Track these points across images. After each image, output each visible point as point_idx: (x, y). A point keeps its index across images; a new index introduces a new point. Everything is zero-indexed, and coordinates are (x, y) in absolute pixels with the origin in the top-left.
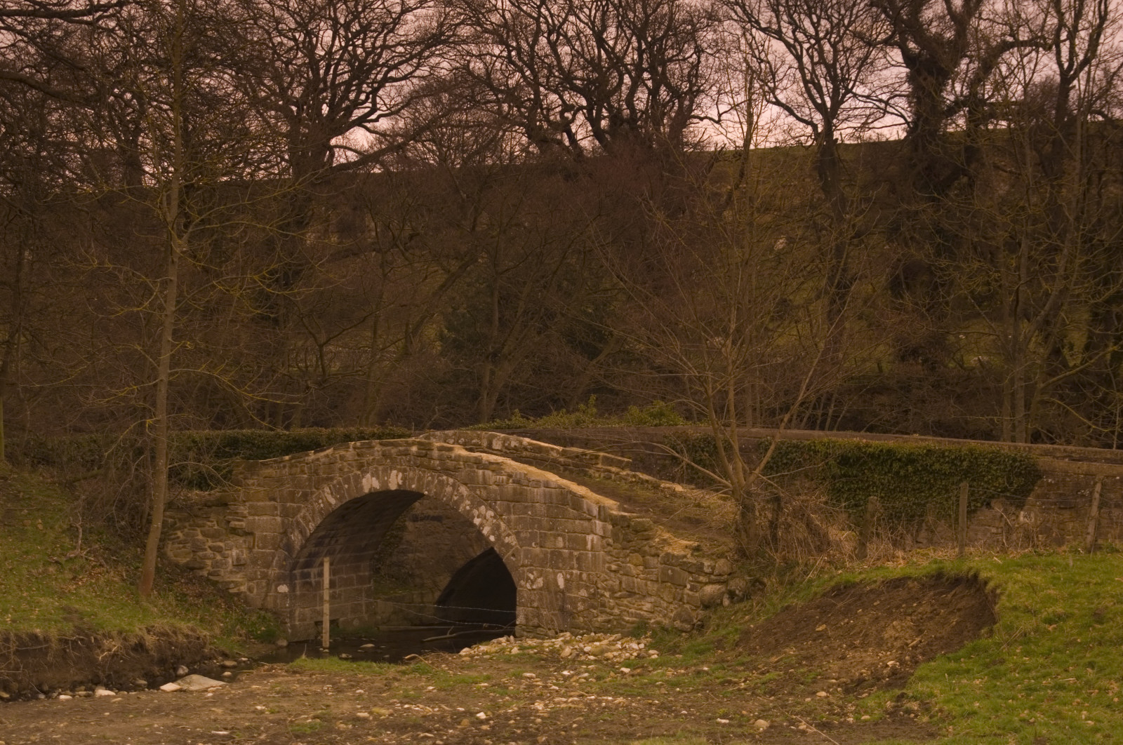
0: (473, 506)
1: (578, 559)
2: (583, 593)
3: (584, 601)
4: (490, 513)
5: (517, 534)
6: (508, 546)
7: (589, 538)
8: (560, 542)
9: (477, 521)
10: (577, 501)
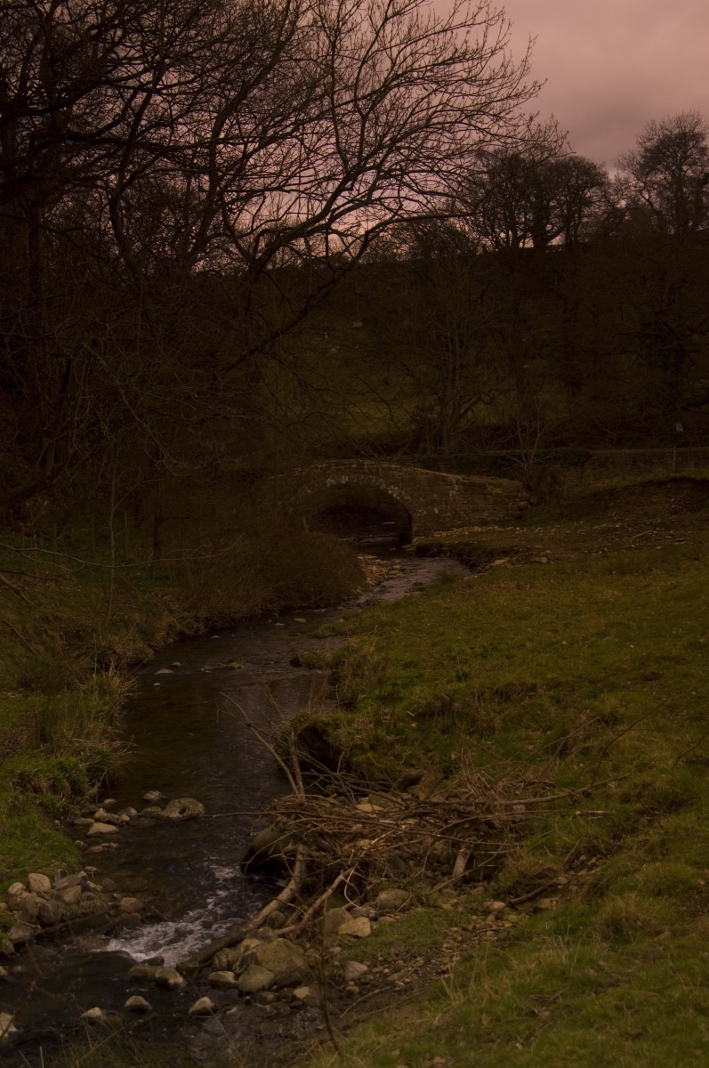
0: (387, 486)
1: (445, 501)
2: (449, 514)
3: (449, 517)
4: (397, 488)
5: (411, 495)
6: (407, 500)
7: (451, 492)
8: (435, 496)
9: (390, 492)
10: (444, 479)
